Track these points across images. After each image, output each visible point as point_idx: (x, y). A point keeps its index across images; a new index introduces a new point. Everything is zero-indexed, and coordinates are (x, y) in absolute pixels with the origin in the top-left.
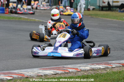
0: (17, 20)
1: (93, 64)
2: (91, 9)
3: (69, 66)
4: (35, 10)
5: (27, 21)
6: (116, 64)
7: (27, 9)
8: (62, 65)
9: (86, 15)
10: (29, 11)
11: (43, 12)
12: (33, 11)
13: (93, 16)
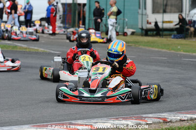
0: (10, 49)
1: (117, 119)
2: (129, 33)
3: (80, 122)
4: (41, 35)
10: (30, 36)
12: (36, 35)
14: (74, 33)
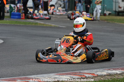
0: (33, 25)
1: (109, 69)
2: (107, 14)
3: (86, 71)
4: (51, 15)
5: (43, 26)
7: (43, 15)
8: (78, 70)
9: (102, 20)
10: (45, 16)
11: (59, 17)
12: (49, 16)
13: (109, 21)
14: (72, 14)
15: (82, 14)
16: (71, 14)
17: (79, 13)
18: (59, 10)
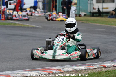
0: (12, 25)
1: (76, 66)
5: (21, 27)
6: (97, 66)
7: (22, 16)
9: (77, 21)
10: (24, 17)
14: (50, 15)
15: (58, 15)
16: (48, 15)
17: (56, 14)
18: (38, 12)
